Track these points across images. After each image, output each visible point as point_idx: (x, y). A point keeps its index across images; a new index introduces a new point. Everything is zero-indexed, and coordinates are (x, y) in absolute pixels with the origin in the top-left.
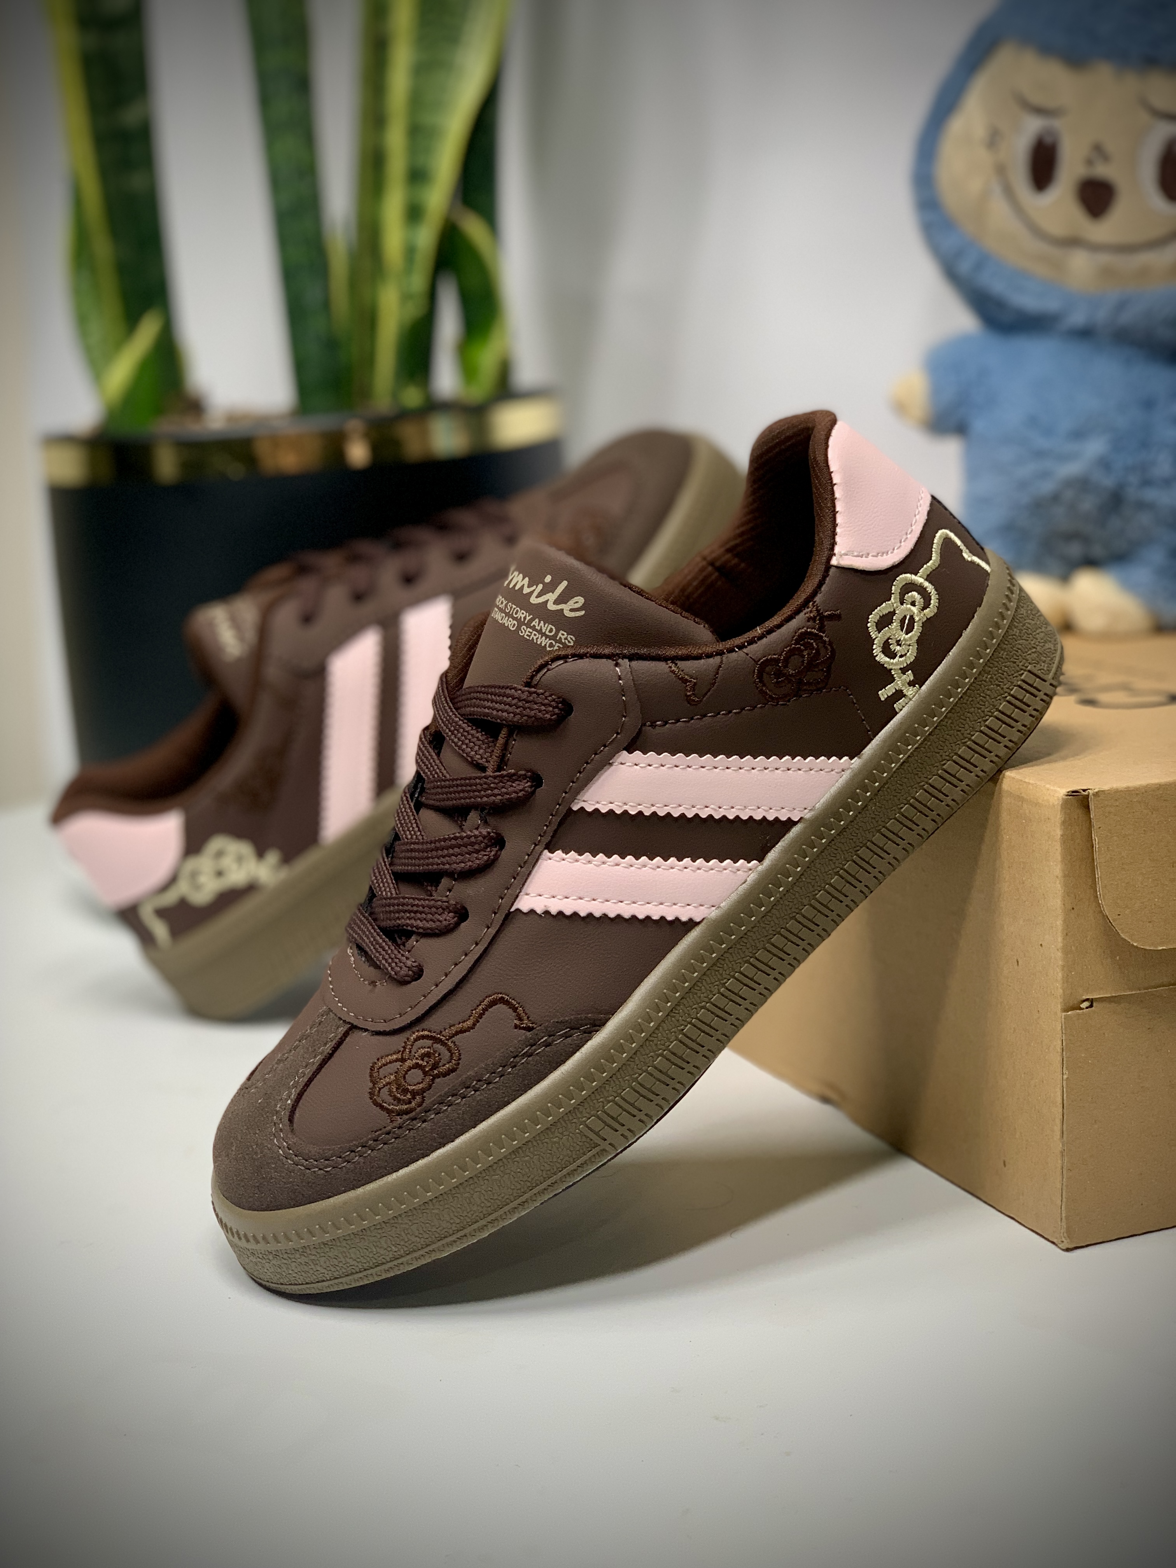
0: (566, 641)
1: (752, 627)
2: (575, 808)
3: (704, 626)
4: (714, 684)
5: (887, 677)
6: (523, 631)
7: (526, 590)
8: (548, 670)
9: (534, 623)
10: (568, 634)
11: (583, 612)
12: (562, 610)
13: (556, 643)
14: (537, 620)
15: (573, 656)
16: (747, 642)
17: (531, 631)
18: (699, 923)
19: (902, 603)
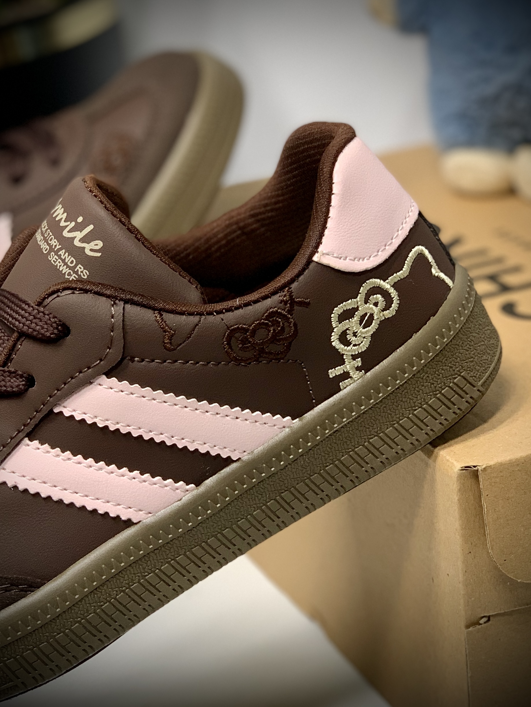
0: (82, 274)
1: (234, 297)
2: (56, 410)
3: (196, 287)
4: (189, 338)
5: (340, 360)
6: (52, 257)
7: (63, 224)
8: (58, 296)
9: (60, 253)
10: (84, 269)
11: (99, 254)
12: (84, 248)
13: (73, 273)
14: (64, 251)
15: (81, 289)
16: (225, 309)
17: (57, 258)
18: (136, 524)
19: (366, 302)
